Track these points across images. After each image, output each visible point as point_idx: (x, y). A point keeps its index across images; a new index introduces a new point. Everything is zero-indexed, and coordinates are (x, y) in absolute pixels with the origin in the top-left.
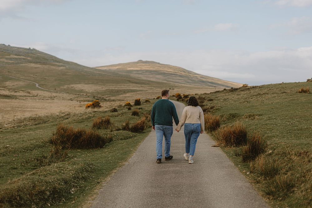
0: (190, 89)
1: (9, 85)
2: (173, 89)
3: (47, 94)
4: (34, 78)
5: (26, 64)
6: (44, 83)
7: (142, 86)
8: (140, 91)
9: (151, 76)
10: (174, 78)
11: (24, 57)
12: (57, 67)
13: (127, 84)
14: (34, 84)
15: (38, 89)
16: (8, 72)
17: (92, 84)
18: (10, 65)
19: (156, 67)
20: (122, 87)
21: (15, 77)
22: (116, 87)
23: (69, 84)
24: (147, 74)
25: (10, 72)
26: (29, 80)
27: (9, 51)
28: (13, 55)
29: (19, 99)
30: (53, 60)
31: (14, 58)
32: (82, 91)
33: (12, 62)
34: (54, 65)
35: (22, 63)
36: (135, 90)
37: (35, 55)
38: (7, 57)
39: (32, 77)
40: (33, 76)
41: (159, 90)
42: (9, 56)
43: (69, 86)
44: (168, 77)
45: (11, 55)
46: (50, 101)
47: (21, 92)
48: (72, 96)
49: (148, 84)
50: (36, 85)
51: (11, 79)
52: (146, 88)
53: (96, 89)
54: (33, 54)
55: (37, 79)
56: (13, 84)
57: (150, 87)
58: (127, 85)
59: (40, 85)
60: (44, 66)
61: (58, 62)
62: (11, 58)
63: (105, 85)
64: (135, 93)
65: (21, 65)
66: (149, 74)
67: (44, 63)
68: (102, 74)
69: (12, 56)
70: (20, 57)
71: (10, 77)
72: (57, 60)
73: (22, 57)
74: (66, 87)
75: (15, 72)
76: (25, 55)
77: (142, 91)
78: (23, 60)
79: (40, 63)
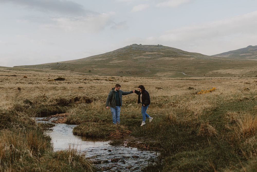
4: (176, 68)
5: (162, 59)
6: (189, 72)
11: (157, 53)
12: (187, 58)
18: (150, 61)
21: (160, 69)
25: (153, 66)
26: (174, 71)
27: (144, 49)
28: (148, 52)
31: (149, 55)
33: (150, 58)
34: (184, 57)
35: (158, 58)
37: (165, 50)
38: (143, 54)
40: (174, 67)
45: (146, 52)
50: (182, 73)
51: (158, 71)
54: (162, 49)
55: (180, 69)
59: (186, 73)
60: (177, 58)
61: (185, 54)
65: (158, 59)
67: (175, 56)
69: (147, 53)
70: (154, 53)
71: (156, 69)
74: (211, 73)
75: (157, 66)
76: (157, 51)
78: (158, 56)
79: (173, 56)
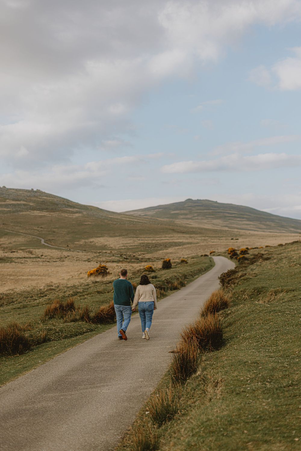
0: (262, 239)
1: (3, 242)
2: (236, 239)
3: (56, 253)
4: (38, 231)
5: (28, 213)
6: (52, 238)
7: (191, 237)
8: (188, 243)
9: (205, 221)
10: (238, 222)
11: (25, 203)
12: (70, 214)
13: (169, 234)
14: (38, 239)
15: (44, 247)
16: (3, 224)
17: (119, 236)
18: (6, 215)
19: (212, 208)
20: (162, 240)
21: (11, 231)
22: (153, 240)
23: (87, 238)
24: (200, 218)
25: (5, 224)
26: (31, 235)
27: (5, 195)
28: (10, 200)
29: (15, 262)
30: (65, 204)
31: (10, 205)
32: (104, 247)
33: (9, 210)
34: (66, 212)
35: (22, 211)
36: (181, 242)
37: (39, 198)
39: (36, 230)
40: (36, 228)
41: (215, 241)
42: (5, 202)
43: (87, 241)
44: (230, 221)
45: (8, 200)
46: (58, 263)
47: (21, 251)
48: (90, 255)
49: (200, 233)
50: (41, 240)
51: (6, 234)
52: (197, 239)
53: (125, 244)
54: (37, 197)
55: (43, 232)
56: (9, 241)
57: (203, 238)
58: (170, 236)
59: (47, 241)
60: (52, 213)
61: (71, 207)
62: (7, 204)
63: (138, 238)
64: (181, 247)
65: (21, 213)
66: (202, 219)
67: (52, 209)
68: (133, 221)
69: (9, 202)
70: (19, 202)
71: (6, 230)
72: (71, 204)
73: (22, 202)
74: (82, 242)
75: (12, 224)
76: (27, 199)
77: (191, 243)
78: (24, 207)
79: (47, 210)
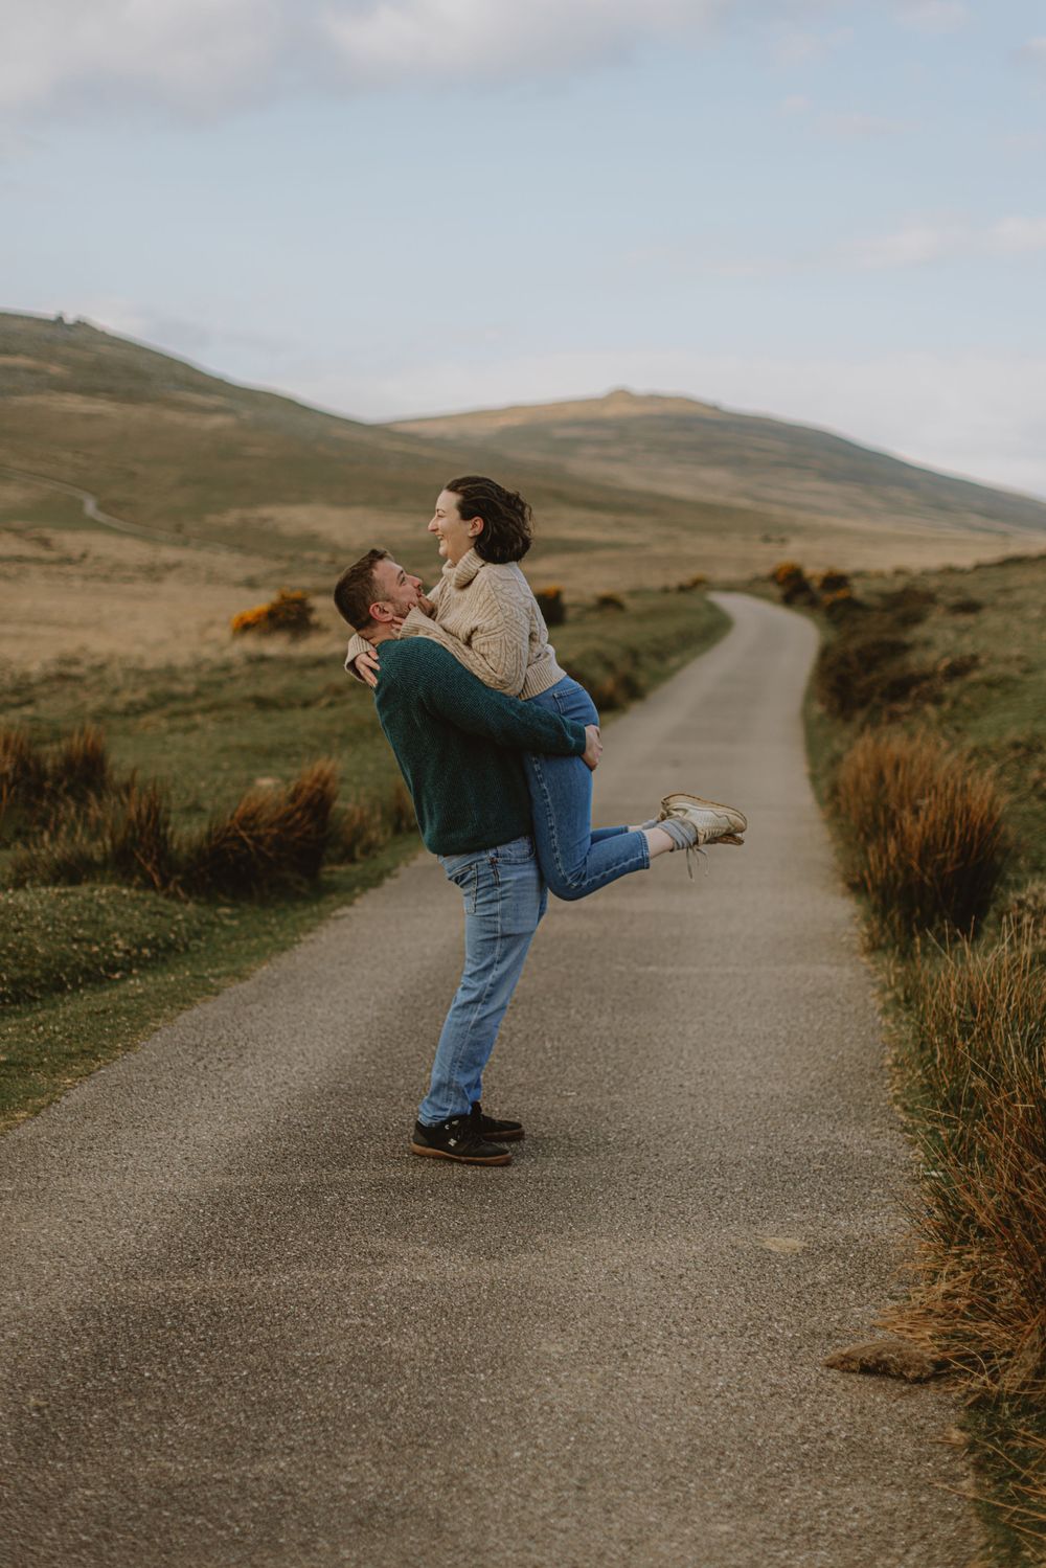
3: (134, 551)
4: (76, 467)
5: (43, 399)
6: (126, 497)
11: (30, 362)
12: (192, 416)
14: (74, 496)
15: (93, 525)
23: (250, 505)
26: (50, 479)
32: (311, 541)
34: (177, 407)
35: (22, 393)
37: (84, 351)
39: (69, 463)
40: (70, 458)
43: (247, 514)
46: (141, 587)
47: (9, 536)
48: (257, 566)
50: (81, 503)
54: (73, 345)
55: (94, 473)
59: (105, 504)
60: (127, 407)
61: (196, 388)
65: (17, 400)
67: (128, 391)
72: (195, 380)
73: (21, 361)
74: (232, 517)
78: (27, 379)
79: (111, 393)
